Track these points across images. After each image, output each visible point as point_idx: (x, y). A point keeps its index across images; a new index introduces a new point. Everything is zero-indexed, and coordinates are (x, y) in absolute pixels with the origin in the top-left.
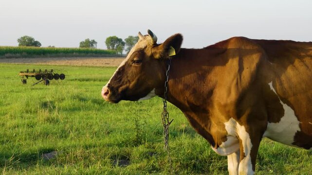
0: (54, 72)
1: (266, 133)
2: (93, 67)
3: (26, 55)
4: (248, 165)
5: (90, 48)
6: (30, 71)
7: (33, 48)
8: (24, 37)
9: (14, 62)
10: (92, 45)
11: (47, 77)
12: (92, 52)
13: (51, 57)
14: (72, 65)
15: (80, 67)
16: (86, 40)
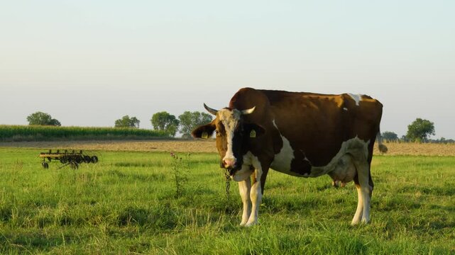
0: (85, 154)
1: (272, 164)
2: (135, 152)
3: (42, 137)
4: (258, 189)
5: (130, 128)
6: (53, 152)
7: (51, 127)
8: (37, 114)
9: (26, 146)
10: (133, 125)
11: (75, 159)
12: (132, 133)
13: (76, 140)
14: (105, 149)
15: (116, 152)
16: (124, 118)
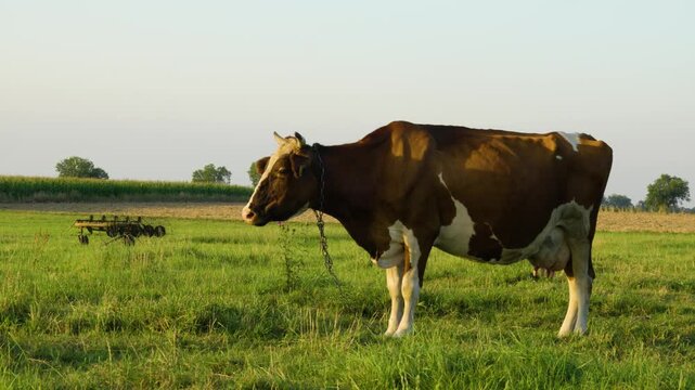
0: (145, 222)
1: (437, 241)
2: (223, 221)
3: (79, 195)
4: (414, 278)
5: (216, 184)
6: (95, 219)
7: (93, 180)
8: (72, 160)
9: (54, 209)
10: (220, 179)
11: (130, 231)
12: (220, 191)
13: (131, 201)
14: (176, 216)
15: (194, 220)
16: (206, 167)
